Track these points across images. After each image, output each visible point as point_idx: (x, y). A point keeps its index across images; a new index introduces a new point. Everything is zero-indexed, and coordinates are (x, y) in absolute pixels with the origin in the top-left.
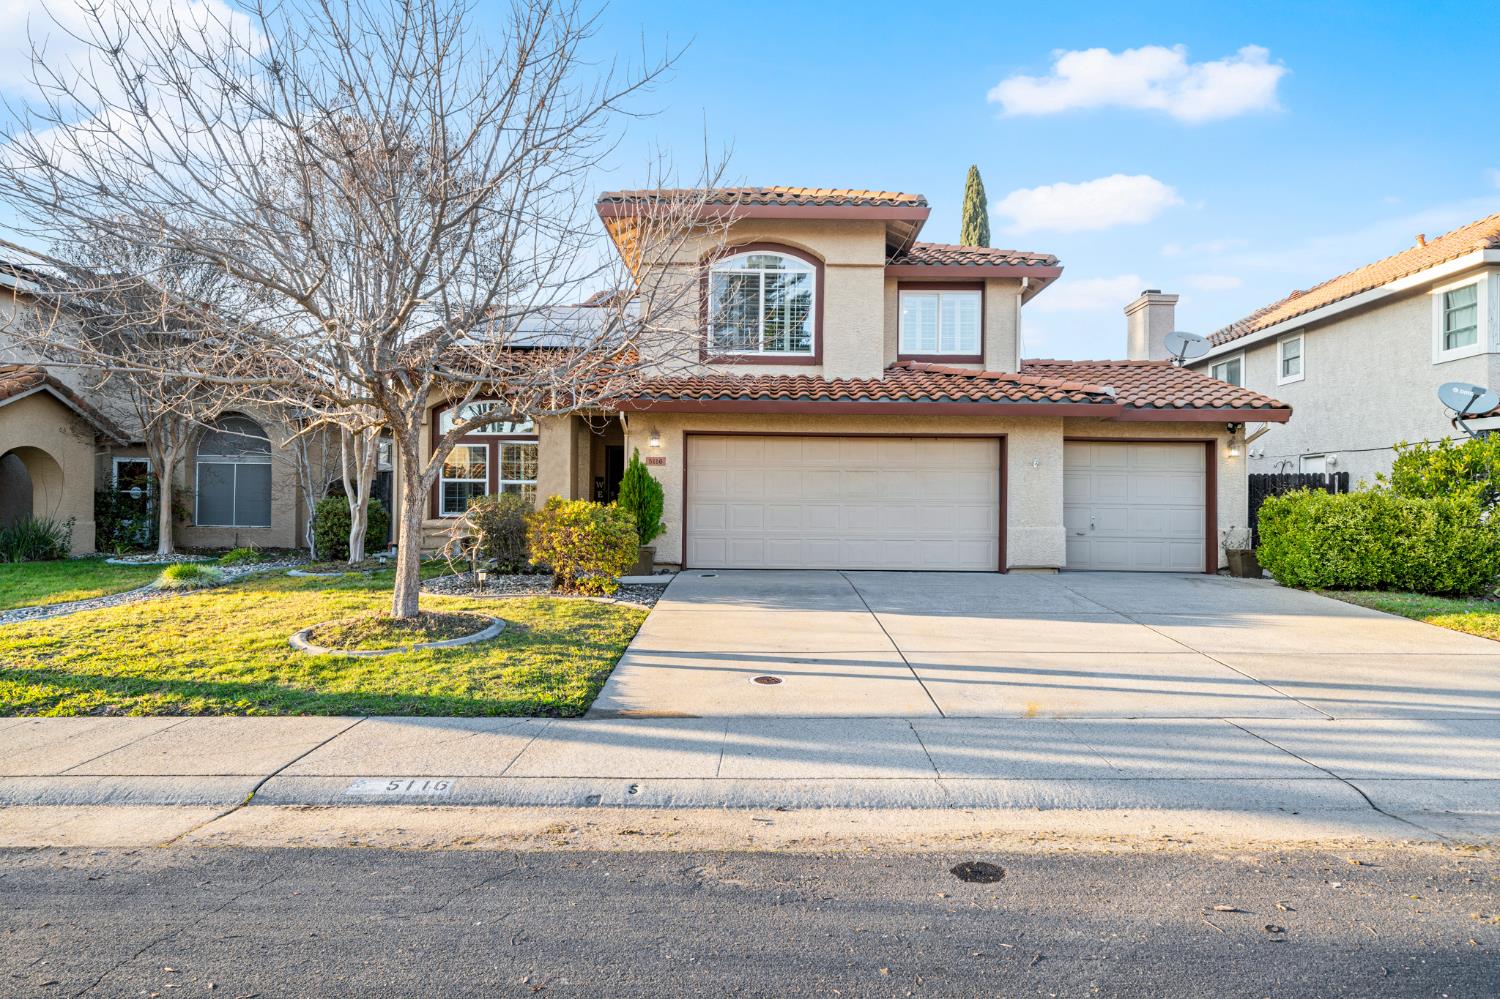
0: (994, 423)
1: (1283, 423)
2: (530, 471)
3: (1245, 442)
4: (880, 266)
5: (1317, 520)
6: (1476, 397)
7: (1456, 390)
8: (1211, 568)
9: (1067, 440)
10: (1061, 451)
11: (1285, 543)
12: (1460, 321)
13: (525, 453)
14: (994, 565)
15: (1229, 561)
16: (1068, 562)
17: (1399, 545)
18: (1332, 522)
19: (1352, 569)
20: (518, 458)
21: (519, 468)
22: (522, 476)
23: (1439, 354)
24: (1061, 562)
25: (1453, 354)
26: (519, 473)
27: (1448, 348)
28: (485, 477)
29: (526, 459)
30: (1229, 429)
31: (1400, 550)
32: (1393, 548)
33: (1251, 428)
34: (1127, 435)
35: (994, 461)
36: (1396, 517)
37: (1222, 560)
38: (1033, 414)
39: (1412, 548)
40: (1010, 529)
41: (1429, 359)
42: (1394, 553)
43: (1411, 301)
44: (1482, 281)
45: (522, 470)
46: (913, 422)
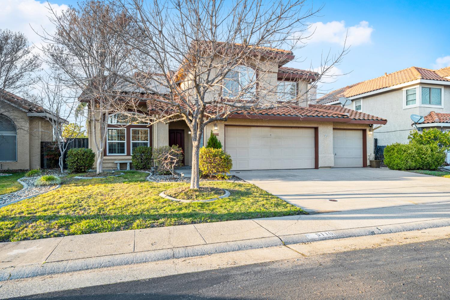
0: (315, 123)
1: (384, 124)
2: (143, 138)
3: (373, 130)
4: (276, 73)
5: (405, 151)
6: (421, 118)
7: (414, 116)
8: (365, 165)
9: (334, 129)
10: (332, 132)
11: (394, 158)
12: (411, 98)
13: (141, 132)
14: (313, 167)
15: (371, 163)
16: (335, 165)
17: (423, 157)
18: (409, 152)
19: (414, 164)
20: (138, 134)
21: (139, 137)
22: (140, 140)
23: (405, 106)
24: (332, 165)
25: (408, 107)
26: (139, 139)
27: (407, 105)
28: (125, 140)
29: (141, 134)
30: (370, 126)
31: (423, 159)
32: (421, 158)
33: (375, 126)
34: (345, 127)
35: (313, 135)
36: (422, 150)
37: (368, 163)
38: (325, 121)
39: (426, 158)
40: (320, 155)
41: (402, 108)
42: (422, 160)
43: (396, 92)
44: (418, 87)
45: (140, 138)
46: (293, 123)
